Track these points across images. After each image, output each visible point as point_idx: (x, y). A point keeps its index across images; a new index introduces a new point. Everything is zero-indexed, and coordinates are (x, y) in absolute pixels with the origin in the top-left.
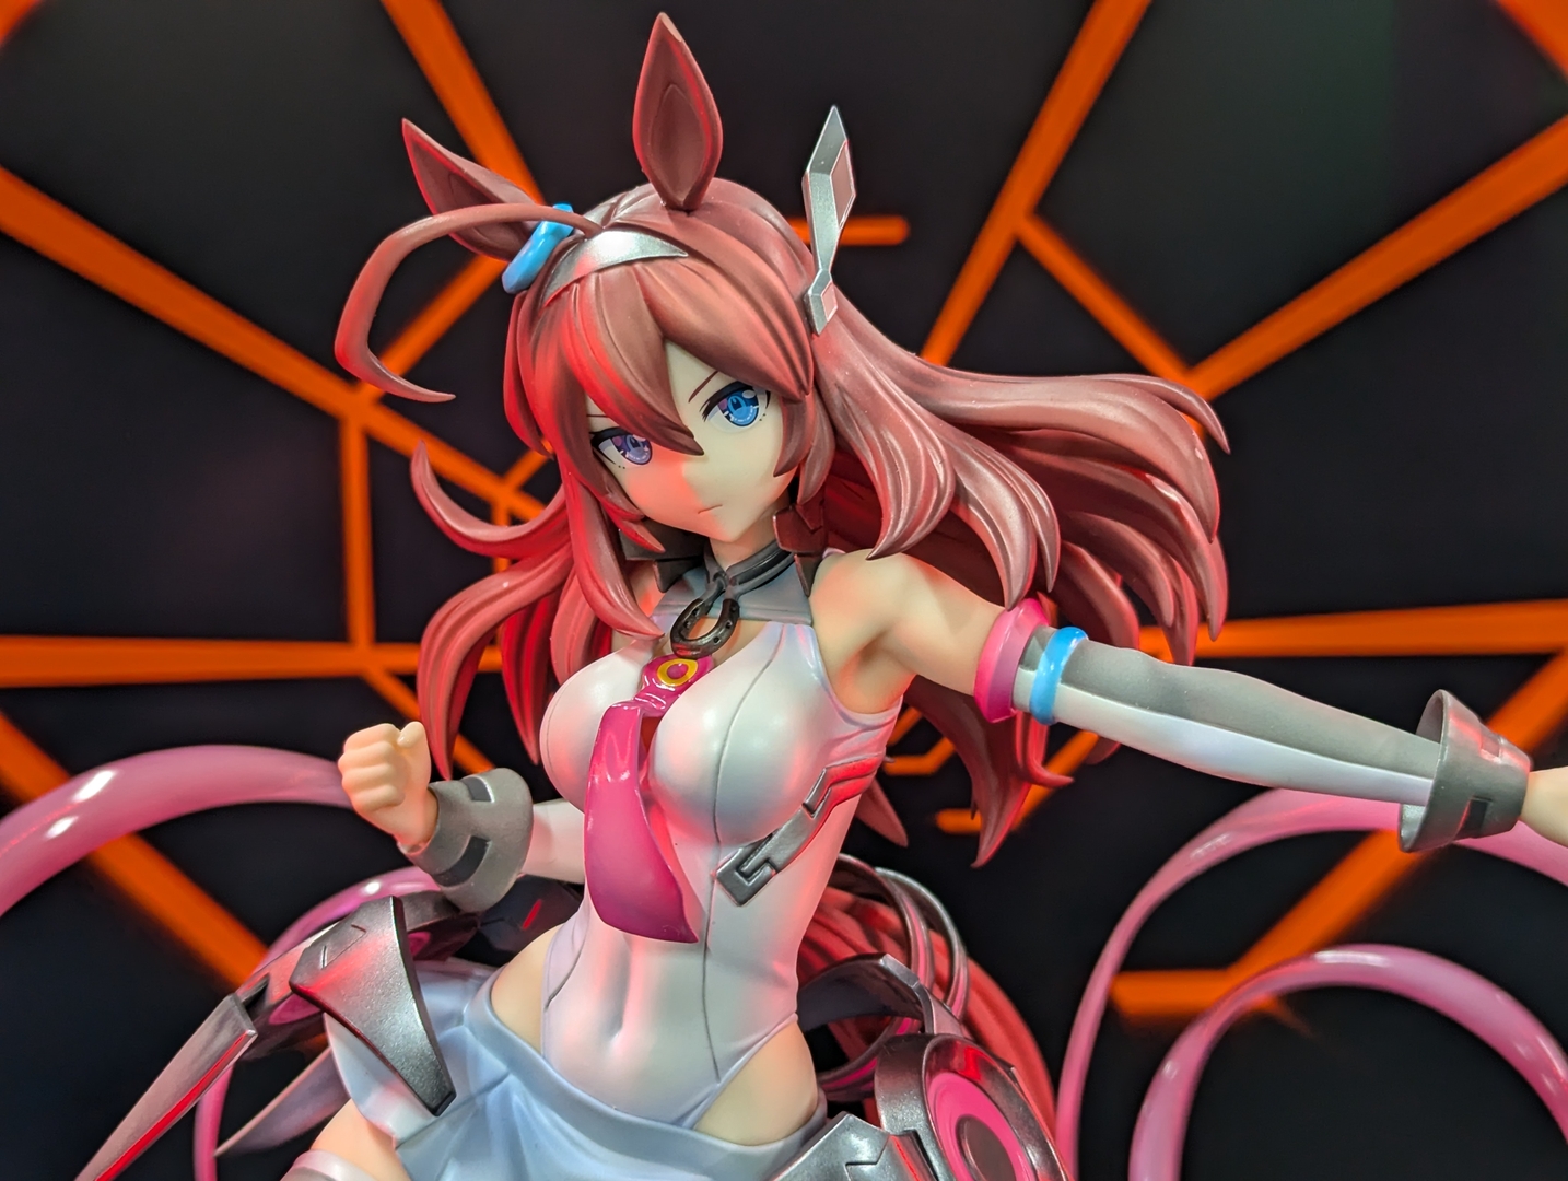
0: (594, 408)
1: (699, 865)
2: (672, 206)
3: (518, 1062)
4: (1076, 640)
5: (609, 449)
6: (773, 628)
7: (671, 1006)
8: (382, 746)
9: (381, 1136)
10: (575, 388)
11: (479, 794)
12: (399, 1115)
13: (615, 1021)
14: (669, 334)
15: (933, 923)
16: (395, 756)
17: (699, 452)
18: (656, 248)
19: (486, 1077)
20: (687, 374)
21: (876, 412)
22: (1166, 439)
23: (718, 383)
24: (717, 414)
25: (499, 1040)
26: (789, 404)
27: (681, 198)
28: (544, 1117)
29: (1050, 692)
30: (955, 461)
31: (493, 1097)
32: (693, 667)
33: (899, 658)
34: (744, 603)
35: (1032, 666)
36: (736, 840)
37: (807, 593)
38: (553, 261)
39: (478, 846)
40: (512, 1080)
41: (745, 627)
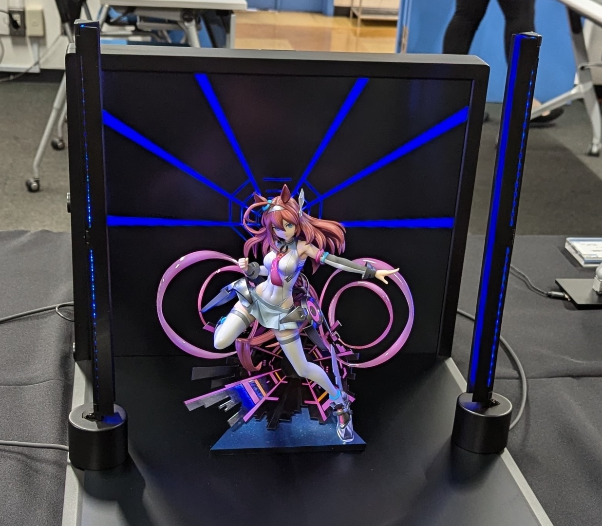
0: (273, 225)
1: (283, 278)
2: (284, 202)
3: (259, 298)
4: (327, 253)
5: (274, 229)
6: (292, 250)
7: (279, 293)
8: (244, 261)
9: (245, 307)
10: (271, 223)
11: (253, 266)
12: (247, 304)
13: (272, 294)
14: (283, 218)
15: (305, 279)
16: (245, 262)
17: (285, 231)
18: (283, 209)
19: (255, 300)
20: (285, 222)
21: (306, 228)
22: (339, 232)
23: (288, 223)
24: (288, 227)
25: (256, 295)
26: (296, 226)
27: (285, 202)
28: (262, 305)
29: (324, 260)
30: (315, 232)
31: (256, 302)
32: (283, 255)
33: (306, 254)
34: (289, 247)
35: (322, 257)
36: (287, 275)
37: (296, 246)
38: (269, 208)
39: (254, 272)
40: (258, 300)
41: (289, 249)
